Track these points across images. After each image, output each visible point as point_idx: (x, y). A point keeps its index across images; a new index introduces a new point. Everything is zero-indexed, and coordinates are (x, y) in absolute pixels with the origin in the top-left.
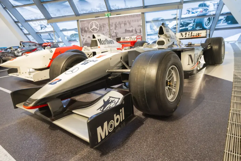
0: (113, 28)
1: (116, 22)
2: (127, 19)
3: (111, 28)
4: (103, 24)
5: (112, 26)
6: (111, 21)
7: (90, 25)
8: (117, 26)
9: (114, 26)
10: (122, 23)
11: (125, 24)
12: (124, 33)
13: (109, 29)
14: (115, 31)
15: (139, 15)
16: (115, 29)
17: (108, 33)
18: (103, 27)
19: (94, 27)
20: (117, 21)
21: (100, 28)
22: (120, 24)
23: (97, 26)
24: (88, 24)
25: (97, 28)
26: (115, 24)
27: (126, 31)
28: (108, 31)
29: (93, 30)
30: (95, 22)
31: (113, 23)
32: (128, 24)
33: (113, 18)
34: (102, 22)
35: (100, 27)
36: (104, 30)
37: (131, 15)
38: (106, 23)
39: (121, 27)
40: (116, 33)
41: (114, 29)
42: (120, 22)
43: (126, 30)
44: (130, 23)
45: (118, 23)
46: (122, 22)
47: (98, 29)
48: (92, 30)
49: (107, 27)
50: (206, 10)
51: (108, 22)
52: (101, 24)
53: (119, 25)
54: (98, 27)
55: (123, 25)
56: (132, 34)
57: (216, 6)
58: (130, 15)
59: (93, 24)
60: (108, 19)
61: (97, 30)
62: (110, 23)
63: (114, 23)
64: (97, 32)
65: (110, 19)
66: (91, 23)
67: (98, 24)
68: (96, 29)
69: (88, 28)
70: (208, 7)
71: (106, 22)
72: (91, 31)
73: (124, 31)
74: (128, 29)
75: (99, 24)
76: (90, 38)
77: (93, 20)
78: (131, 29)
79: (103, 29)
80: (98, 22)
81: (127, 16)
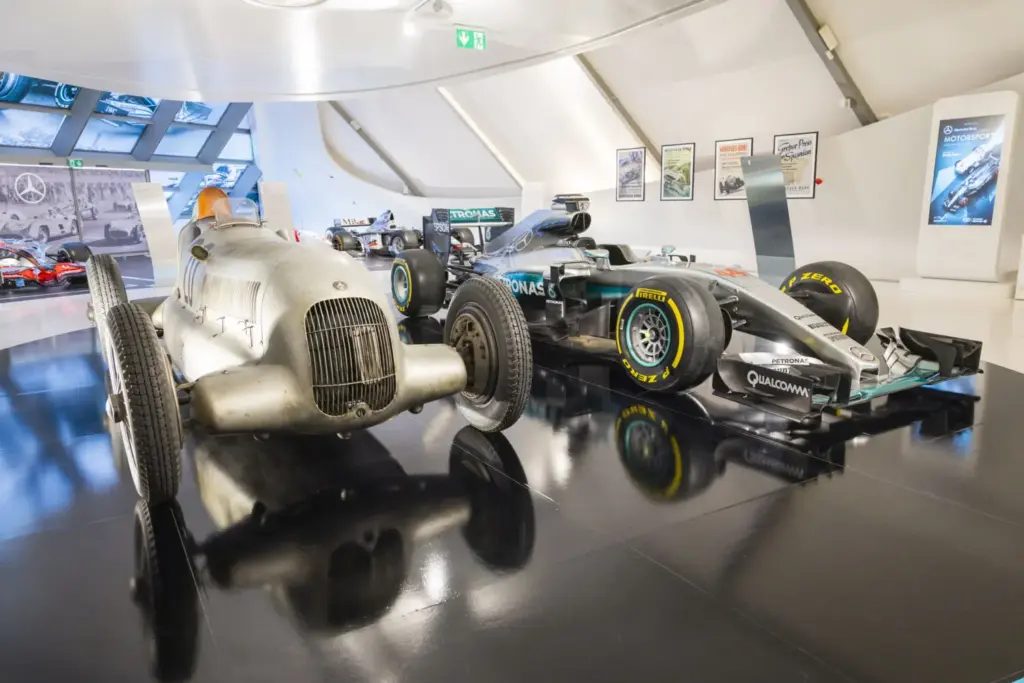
0: (83, 197)
1: (92, 184)
2: (116, 180)
3: (79, 197)
4: (56, 184)
5: (81, 191)
6: (78, 180)
7: (19, 181)
8: (93, 194)
9: (86, 190)
10: (105, 188)
11: (113, 191)
12: (110, 212)
13: (72, 198)
14: (90, 205)
15: (142, 173)
16: (90, 200)
17: (70, 208)
18: (58, 191)
19: (30, 188)
20: (95, 180)
21: (48, 193)
22: (101, 188)
23: (38, 186)
24: (10, 179)
25: (39, 193)
26: (89, 189)
27: (117, 208)
28: (72, 203)
29: (29, 196)
30: (35, 175)
31: (83, 185)
32: (119, 191)
33: (83, 172)
34: (53, 179)
35: (49, 191)
36: (58, 200)
37: (125, 172)
38: (65, 183)
39: (103, 198)
40: (92, 210)
41: (86, 200)
42: (100, 184)
43: (115, 205)
44: (122, 189)
45: (94, 186)
46: (106, 184)
47: (44, 195)
48: (24, 196)
49: (69, 194)
50: (224, 178)
51: (69, 180)
52: (52, 184)
53: (100, 192)
54: (42, 191)
55: (107, 193)
56: (130, 214)
57: (239, 173)
58: (122, 171)
59: (26, 181)
60: (68, 172)
61: (39, 198)
62: (77, 185)
63: (86, 186)
64: (39, 204)
65: (75, 172)
66: (19, 178)
67: (42, 181)
68: (35, 194)
69: (11, 191)
70: (228, 173)
71: (66, 179)
72: (20, 200)
73: (111, 207)
74: (119, 203)
75: (47, 184)
76: (18, 219)
77: (28, 170)
78: (126, 203)
79: (56, 196)
80: (42, 177)
81: (116, 173)
